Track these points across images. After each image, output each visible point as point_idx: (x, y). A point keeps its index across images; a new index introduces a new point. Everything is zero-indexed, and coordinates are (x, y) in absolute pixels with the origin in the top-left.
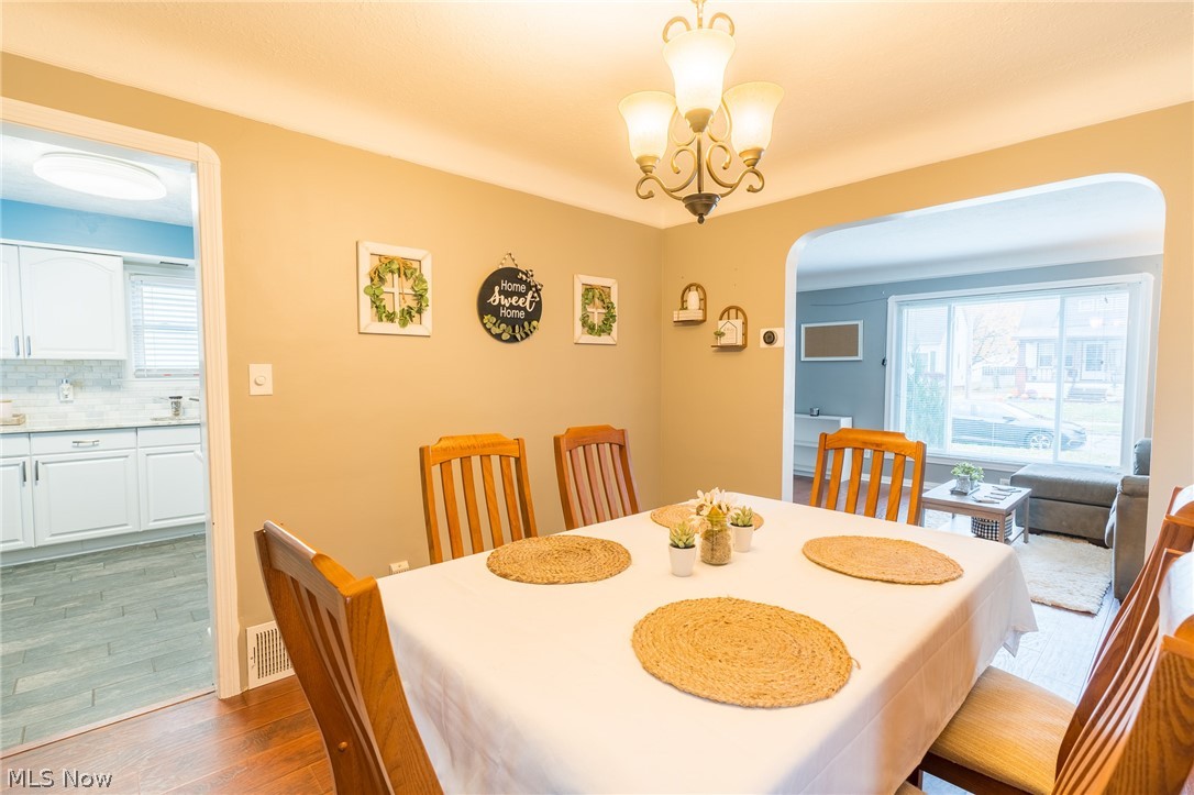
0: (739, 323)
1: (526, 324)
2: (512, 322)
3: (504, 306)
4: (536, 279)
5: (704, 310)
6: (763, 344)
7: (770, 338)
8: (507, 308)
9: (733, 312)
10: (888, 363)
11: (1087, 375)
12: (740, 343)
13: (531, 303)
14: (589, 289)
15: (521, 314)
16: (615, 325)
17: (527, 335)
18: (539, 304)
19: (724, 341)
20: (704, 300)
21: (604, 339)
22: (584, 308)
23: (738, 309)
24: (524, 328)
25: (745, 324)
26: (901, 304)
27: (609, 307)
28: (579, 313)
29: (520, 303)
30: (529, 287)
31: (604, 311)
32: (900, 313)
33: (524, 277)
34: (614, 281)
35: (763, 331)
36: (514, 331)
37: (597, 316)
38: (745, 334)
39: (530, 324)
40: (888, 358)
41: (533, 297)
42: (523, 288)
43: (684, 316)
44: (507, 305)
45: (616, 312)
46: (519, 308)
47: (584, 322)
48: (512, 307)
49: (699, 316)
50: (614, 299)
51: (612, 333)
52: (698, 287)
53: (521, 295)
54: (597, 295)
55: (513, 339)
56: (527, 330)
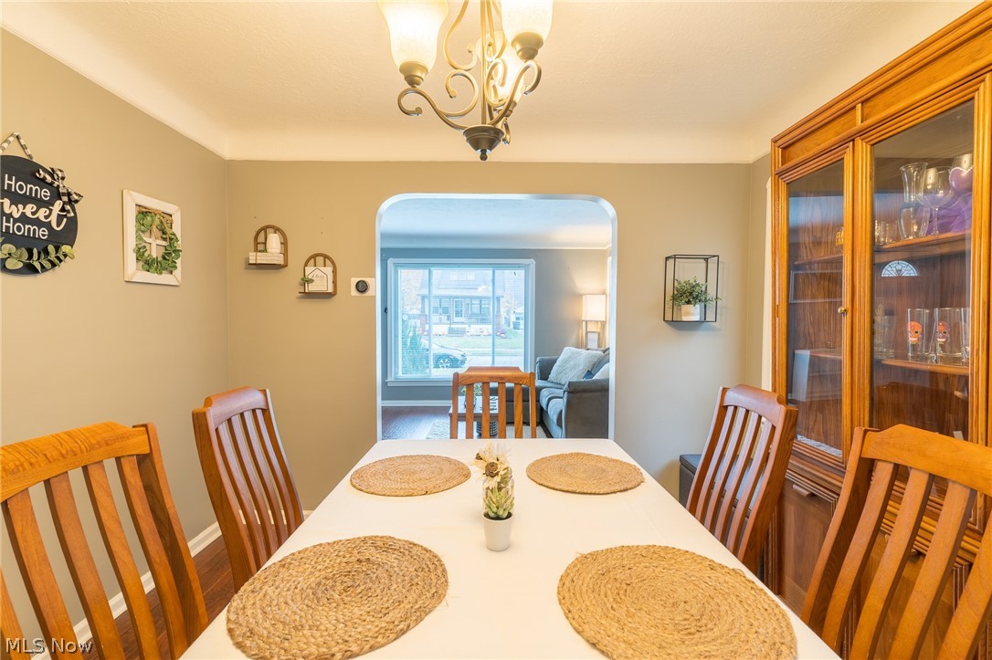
0: (329, 270)
1: (51, 248)
2: (27, 244)
3: (10, 215)
4: (69, 184)
5: (285, 253)
6: (354, 292)
7: (362, 287)
8: (16, 221)
9: (320, 260)
10: (389, 311)
11: (456, 319)
12: (330, 290)
13: (60, 218)
14: (144, 213)
15: (42, 233)
16: (179, 262)
17: (54, 265)
18: (73, 222)
19: (311, 288)
20: (284, 243)
21: (165, 278)
22: (139, 238)
23: (326, 257)
24: (47, 253)
25: (335, 272)
26: (396, 265)
27: (171, 239)
28: (131, 243)
29: (42, 214)
30: (57, 195)
31: (164, 243)
32: (396, 272)
33: (49, 179)
34: (176, 207)
35: (354, 281)
36: (31, 257)
37: (155, 248)
38: (335, 282)
39: (57, 249)
40: (389, 307)
41: (63, 209)
42: (45, 194)
43: (262, 258)
44: (16, 215)
45: (179, 245)
46: (37, 222)
47: (140, 253)
48: (24, 219)
49: (279, 260)
50: (177, 229)
51: (175, 272)
52: (277, 230)
53: (40, 203)
54: (157, 222)
55: (30, 269)
56: (52, 256)
